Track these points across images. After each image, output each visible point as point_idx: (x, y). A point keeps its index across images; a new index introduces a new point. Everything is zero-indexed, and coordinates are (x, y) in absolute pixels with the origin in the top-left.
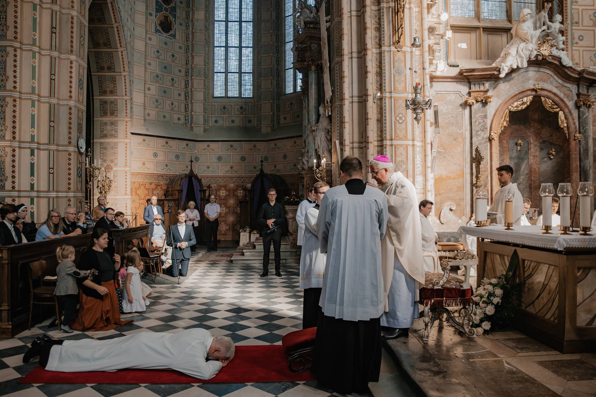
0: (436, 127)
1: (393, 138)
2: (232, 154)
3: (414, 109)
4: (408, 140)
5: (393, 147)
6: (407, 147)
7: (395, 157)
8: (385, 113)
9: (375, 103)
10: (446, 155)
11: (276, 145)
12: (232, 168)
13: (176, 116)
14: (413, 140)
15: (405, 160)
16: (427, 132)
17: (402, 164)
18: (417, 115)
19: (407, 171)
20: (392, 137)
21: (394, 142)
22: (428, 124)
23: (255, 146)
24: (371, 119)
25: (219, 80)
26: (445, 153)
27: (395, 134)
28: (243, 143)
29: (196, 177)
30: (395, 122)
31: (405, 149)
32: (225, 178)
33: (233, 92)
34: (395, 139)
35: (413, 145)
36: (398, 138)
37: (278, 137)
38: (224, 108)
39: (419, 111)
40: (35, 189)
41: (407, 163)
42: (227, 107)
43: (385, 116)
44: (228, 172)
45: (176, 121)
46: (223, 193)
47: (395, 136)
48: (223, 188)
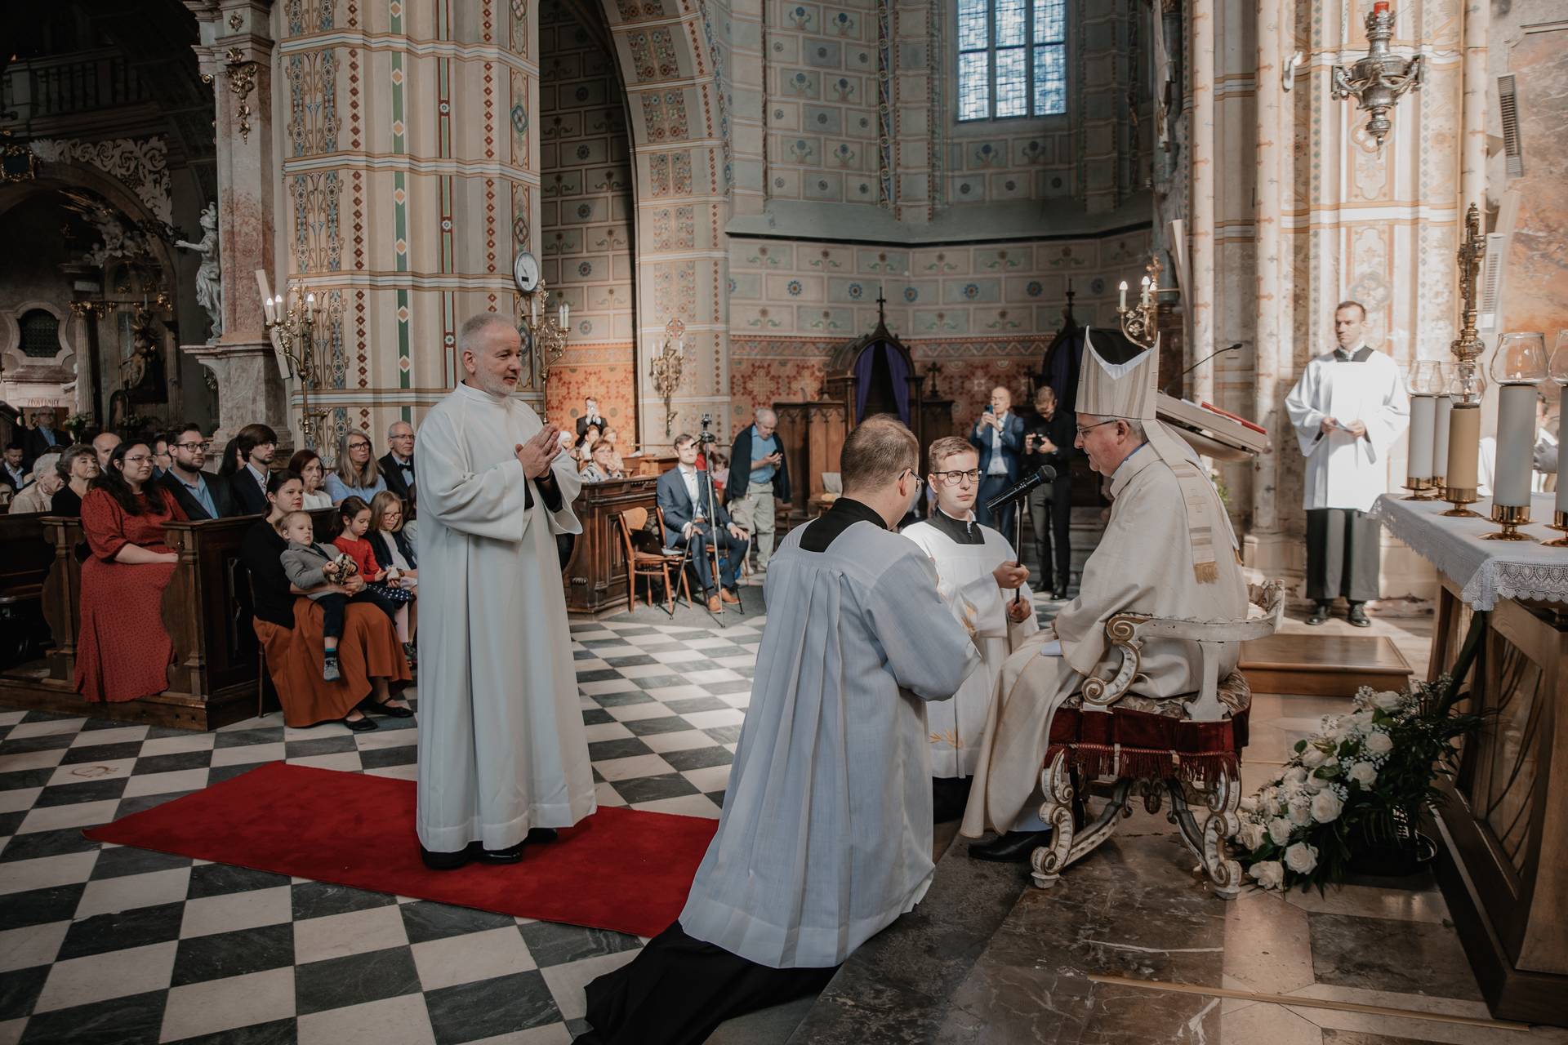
0: (1509, 154)
1: (1343, 199)
2: (1003, 276)
3: (1366, 96)
4: (1397, 204)
5: (1343, 230)
6: (1391, 228)
7: (1348, 263)
8: (1317, 121)
9: (1286, 90)
10: (1553, 247)
11: (1123, 246)
12: (1003, 314)
13: (855, 182)
14: (1415, 204)
15: (1382, 271)
16: (1471, 171)
17: (1373, 285)
18: (1374, 116)
19: (1390, 307)
20: (1338, 197)
21: (1346, 215)
22: (1478, 145)
23: (1067, 252)
24: (1270, 144)
25: (973, 71)
26: (1550, 243)
27: (1349, 186)
28: (1034, 245)
29: (895, 342)
30: (1350, 150)
31: (1386, 236)
32: (986, 343)
33: (1012, 105)
34: (1349, 205)
35: (1415, 221)
36: (1360, 199)
37: (1128, 222)
38: (987, 149)
39: (1382, 100)
40: (412, 385)
41: (1391, 282)
42: (992, 145)
43: (1317, 132)
44: (993, 326)
45: (856, 195)
46: (980, 385)
47: (1349, 195)
48: (979, 373)
